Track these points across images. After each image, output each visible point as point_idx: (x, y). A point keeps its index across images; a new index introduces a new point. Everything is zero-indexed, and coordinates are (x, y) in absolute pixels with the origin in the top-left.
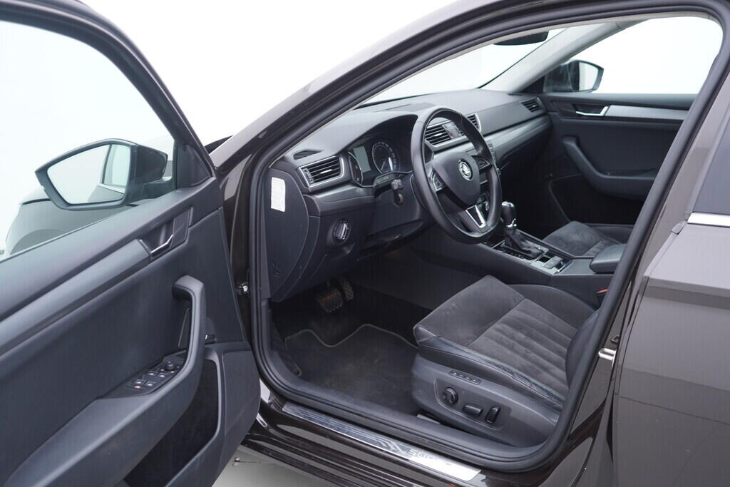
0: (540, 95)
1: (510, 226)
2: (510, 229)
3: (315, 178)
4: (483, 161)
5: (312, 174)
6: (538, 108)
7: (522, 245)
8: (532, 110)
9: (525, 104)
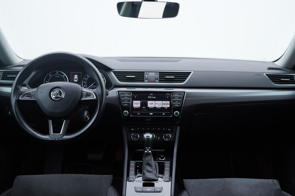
8: (277, 82)
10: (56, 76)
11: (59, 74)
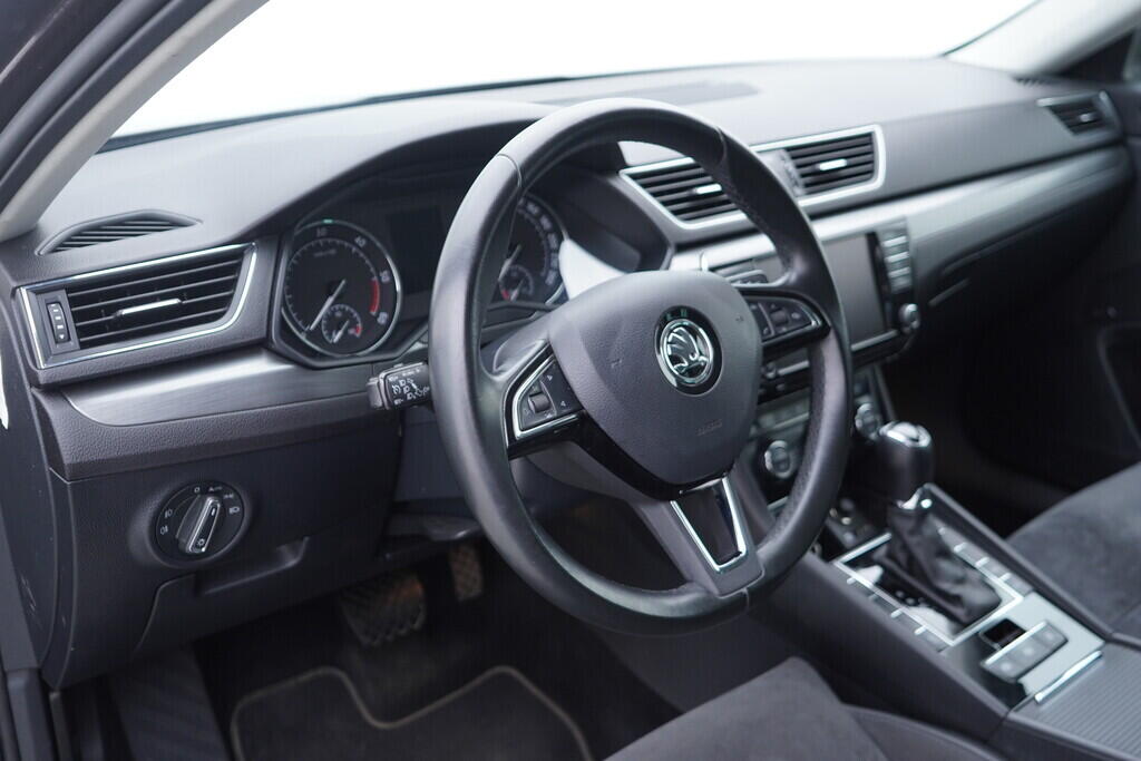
0: (1112, 88)
1: (910, 505)
2: (905, 514)
3: (81, 332)
4: (793, 309)
5: (77, 316)
6: (1098, 122)
7: (937, 572)
8: (1077, 127)
9: (1056, 110)
10: (320, 254)
11: (330, 240)
